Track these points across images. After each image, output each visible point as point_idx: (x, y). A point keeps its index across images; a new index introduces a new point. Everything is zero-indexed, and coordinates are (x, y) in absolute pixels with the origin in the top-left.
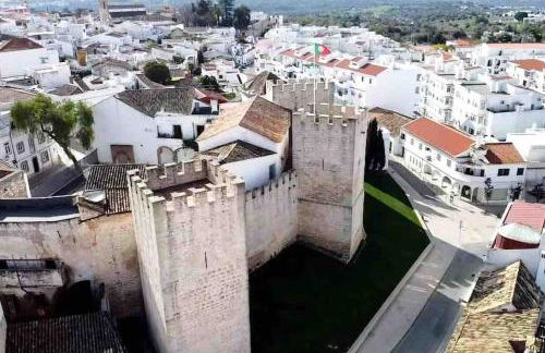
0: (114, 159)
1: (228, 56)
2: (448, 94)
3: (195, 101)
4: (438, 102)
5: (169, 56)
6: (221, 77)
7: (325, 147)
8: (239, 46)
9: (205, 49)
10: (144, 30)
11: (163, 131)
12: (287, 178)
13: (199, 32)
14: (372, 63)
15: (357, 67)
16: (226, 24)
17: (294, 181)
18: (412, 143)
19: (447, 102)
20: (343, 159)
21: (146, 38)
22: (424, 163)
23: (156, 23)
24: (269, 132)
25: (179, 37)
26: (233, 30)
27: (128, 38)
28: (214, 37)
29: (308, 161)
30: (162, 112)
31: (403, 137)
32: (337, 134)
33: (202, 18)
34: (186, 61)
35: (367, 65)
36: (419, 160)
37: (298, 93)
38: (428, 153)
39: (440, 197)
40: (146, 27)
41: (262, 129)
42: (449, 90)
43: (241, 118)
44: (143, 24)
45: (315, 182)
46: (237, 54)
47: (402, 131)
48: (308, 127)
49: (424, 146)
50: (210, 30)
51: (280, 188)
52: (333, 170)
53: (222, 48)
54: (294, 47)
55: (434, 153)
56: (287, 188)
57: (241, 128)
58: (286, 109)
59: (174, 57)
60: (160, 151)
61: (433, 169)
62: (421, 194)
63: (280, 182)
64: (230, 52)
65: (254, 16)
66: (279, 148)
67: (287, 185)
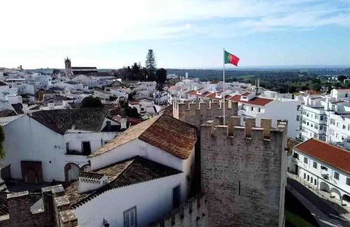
0: (23, 174)
1: (150, 98)
2: (322, 122)
3: (106, 120)
4: (313, 129)
5: (107, 96)
6: (142, 109)
7: (241, 166)
8: (158, 92)
9: (135, 93)
10: (93, 81)
11: (72, 147)
12: (195, 205)
13: (131, 84)
14: (260, 97)
15: (247, 100)
16: (151, 79)
17: (204, 209)
18: (306, 161)
19: (321, 128)
20: (266, 182)
21: (93, 86)
22: (320, 181)
23: (102, 78)
24: (174, 147)
25: (118, 86)
26: (155, 83)
27: (81, 86)
28: (142, 87)
29: (220, 182)
30: (73, 130)
31: (296, 156)
32: (257, 150)
33: (134, 75)
34: (118, 99)
35: (255, 99)
36: (314, 178)
37: (204, 112)
38: (324, 172)
39: (343, 215)
40: (95, 79)
41: (165, 143)
42: (322, 119)
43: (143, 131)
44: (93, 78)
45: (229, 211)
46: (157, 97)
47: (294, 151)
48: (220, 142)
49: (319, 165)
50: (139, 82)
51: (186, 219)
52: (253, 195)
53: (146, 93)
54: (195, 89)
55: (330, 172)
56: (194, 219)
57: (141, 142)
58: (192, 126)
59: (111, 97)
60: (68, 167)
61: (331, 187)
62: (324, 213)
63: (186, 212)
64: (151, 96)
65: (169, 76)
66: (185, 165)
67: (195, 214)
